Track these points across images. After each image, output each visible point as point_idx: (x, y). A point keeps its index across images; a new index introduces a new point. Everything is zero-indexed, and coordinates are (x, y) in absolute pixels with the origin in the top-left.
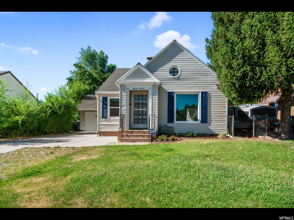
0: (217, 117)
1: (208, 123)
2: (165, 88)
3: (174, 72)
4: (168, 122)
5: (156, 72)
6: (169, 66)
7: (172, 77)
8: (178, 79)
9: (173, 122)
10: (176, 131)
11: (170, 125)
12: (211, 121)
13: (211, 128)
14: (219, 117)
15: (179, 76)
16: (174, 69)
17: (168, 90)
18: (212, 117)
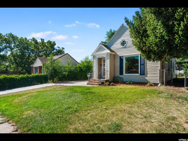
0: (152, 71)
1: (145, 75)
2: (118, 54)
3: (124, 43)
4: (120, 74)
5: (113, 45)
6: (120, 40)
7: (122, 46)
8: (125, 47)
9: (123, 75)
10: (125, 80)
11: (121, 76)
12: (147, 73)
13: (147, 79)
14: (153, 71)
15: (126, 45)
16: (124, 41)
17: (120, 55)
18: (148, 71)
